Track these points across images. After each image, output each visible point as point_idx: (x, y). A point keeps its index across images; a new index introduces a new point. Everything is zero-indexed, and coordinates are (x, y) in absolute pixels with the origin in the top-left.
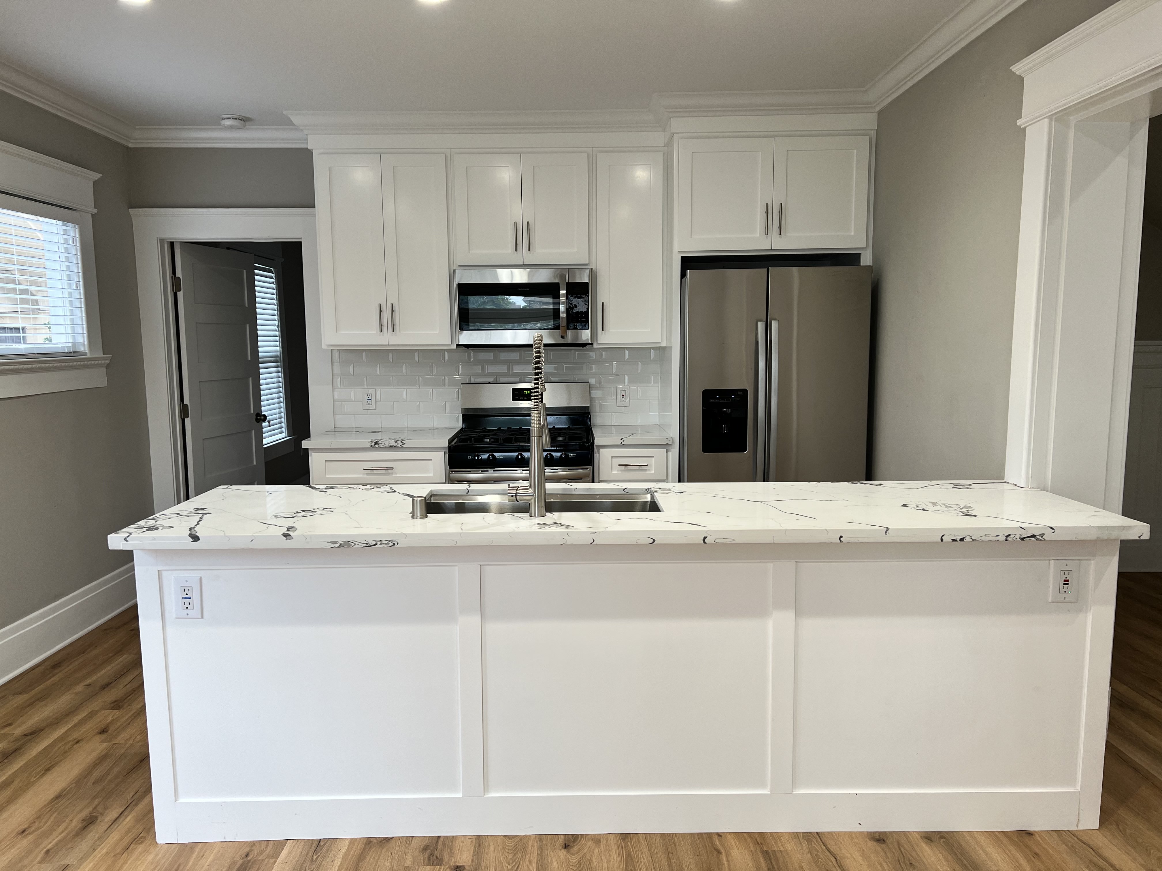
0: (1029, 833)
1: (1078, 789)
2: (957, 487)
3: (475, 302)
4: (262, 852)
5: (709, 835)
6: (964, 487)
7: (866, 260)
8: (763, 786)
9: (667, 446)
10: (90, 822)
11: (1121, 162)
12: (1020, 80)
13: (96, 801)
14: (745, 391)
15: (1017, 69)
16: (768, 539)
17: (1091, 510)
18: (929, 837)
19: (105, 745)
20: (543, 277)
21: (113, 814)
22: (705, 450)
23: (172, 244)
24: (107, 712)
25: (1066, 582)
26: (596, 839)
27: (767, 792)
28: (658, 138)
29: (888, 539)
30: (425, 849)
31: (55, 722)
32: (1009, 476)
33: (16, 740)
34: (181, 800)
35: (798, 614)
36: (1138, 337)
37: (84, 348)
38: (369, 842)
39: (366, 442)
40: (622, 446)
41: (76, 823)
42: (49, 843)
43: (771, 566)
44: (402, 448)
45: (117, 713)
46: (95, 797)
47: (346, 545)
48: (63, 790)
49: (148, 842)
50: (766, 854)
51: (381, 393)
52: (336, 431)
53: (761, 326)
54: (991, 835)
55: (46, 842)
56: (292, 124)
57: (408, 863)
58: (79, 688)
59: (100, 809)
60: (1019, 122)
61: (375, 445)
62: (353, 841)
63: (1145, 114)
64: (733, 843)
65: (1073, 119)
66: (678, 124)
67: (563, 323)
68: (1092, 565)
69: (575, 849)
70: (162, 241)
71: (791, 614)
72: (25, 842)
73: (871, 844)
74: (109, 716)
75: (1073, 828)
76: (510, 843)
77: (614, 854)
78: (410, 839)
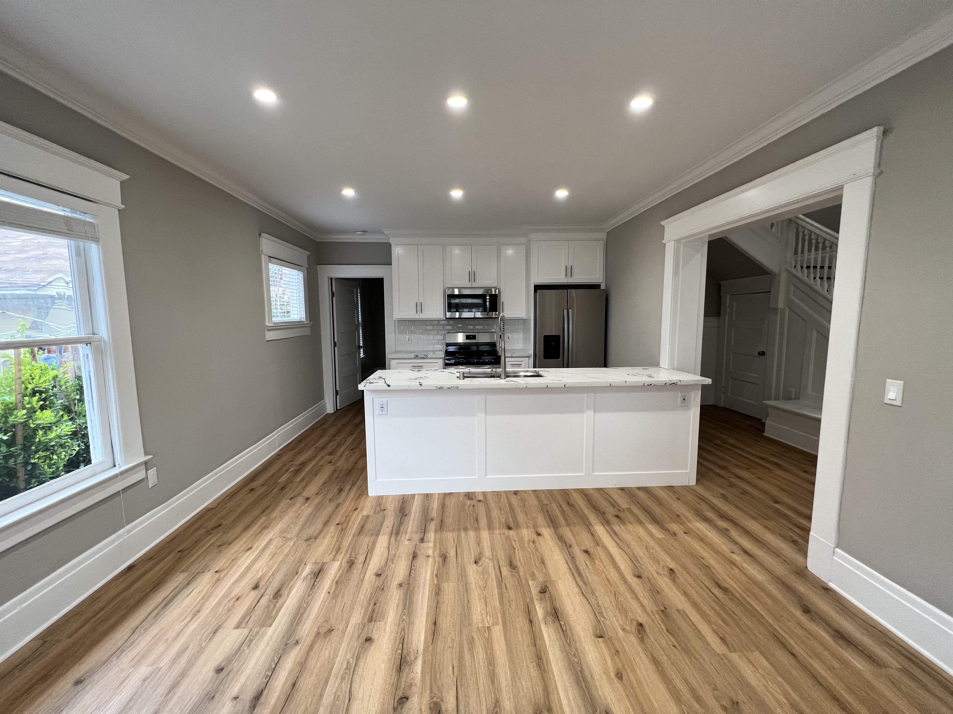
0: (672, 487)
1: (688, 471)
2: (643, 369)
3: (453, 301)
4: (408, 498)
5: (564, 490)
6: (646, 369)
7: (603, 287)
8: (582, 472)
9: (529, 357)
10: (341, 490)
11: (699, 256)
12: (664, 227)
13: (340, 484)
14: (559, 336)
15: (663, 223)
16: (586, 385)
17: (692, 375)
18: (639, 488)
19: (333, 467)
20: (480, 292)
21: (348, 487)
22: (545, 358)
23: (331, 279)
24: (328, 456)
25: (684, 399)
26: (525, 492)
27: (584, 474)
28: (523, 240)
29: (626, 385)
30: (466, 496)
31: (310, 459)
32: (661, 365)
33: (298, 466)
34: (378, 480)
35: (595, 412)
36: (705, 316)
37: (304, 320)
38: (445, 495)
39: (412, 356)
40: (512, 357)
41: (336, 491)
42: (330, 496)
43: (585, 395)
44: (426, 358)
45: (332, 457)
46: (338, 483)
47: (441, 388)
48: (325, 481)
49: (365, 495)
50: (585, 495)
51: (413, 337)
52: (396, 352)
53: (565, 311)
54: (660, 487)
55: (328, 496)
56: (384, 233)
57: (461, 500)
58: (313, 448)
59: (342, 486)
60: (663, 241)
61: (416, 357)
62: (439, 494)
63: (707, 240)
64: (573, 492)
65: (682, 241)
66: (533, 236)
67: (488, 309)
68: (693, 394)
69: (519, 494)
70: (328, 277)
71: (593, 412)
72: (320, 497)
73: (620, 491)
74: (330, 458)
75: (687, 484)
76: (495, 493)
77: (532, 496)
78: (459, 493)
